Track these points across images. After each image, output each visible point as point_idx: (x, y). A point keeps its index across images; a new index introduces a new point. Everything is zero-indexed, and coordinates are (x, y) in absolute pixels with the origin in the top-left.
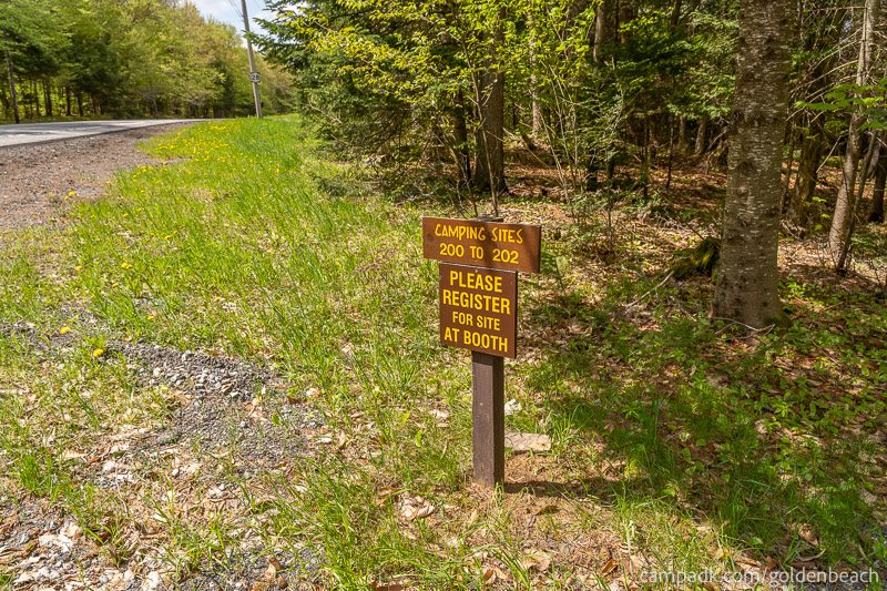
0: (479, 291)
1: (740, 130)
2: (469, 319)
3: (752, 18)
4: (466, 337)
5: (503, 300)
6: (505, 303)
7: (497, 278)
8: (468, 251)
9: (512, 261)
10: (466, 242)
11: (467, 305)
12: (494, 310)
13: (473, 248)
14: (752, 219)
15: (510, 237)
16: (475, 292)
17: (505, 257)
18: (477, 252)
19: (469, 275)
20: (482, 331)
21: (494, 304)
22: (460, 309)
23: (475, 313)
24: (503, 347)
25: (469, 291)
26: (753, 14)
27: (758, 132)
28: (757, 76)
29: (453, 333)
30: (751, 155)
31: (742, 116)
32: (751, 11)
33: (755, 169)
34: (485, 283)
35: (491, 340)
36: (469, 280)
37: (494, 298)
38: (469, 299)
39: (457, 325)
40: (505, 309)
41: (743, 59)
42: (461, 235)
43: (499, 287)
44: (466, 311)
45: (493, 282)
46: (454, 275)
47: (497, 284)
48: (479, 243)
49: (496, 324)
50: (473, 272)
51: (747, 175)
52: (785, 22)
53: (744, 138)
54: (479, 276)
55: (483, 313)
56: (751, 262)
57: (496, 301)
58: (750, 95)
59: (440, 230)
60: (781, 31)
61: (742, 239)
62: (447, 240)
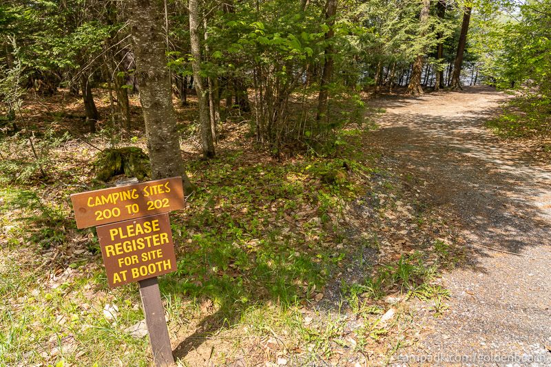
0: (140, 235)
1: (148, 84)
2: (135, 259)
3: (139, 15)
4: (133, 273)
5: (161, 235)
6: (164, 236)
7: (153, 222)
8: (124, 211)
9: (164, 206)
10: (120, 204)
11: (131, 250)
12: (155, 244)
13: (128, 207)
14: (167, 136)
15: (159, 190)
16: (135, 238)
17: (158, 204)
18: (132, 209)
19: (128, 227)
20: (147, 264)
21: (155, 240)
22: (125, 255)
23: (139, 253)
24: (167, 266)
25: (130, 239)
26: (138, 12)
27: (158, 84)
28: (150, 50)
29: (121, 276)
30: (157, 98)
31: (147, 75)
32: (137, 10)
33: (161, 106)
34: (143, 228)
35: (157, 266)
36: (129, 231)
37: (154, 237)
38: (132, 245)
39: (124, 268)
40: (164, 240)
41: (138, 40)
42: (115, 200)
43: (156, 227)
44: (130, 254)
45: (151, 226)
46: (114, 232)
47: (154, 226)
48: (132, 201)
49: (158, 253)
50: (131, 223)
51: (158, 110)
52: (157, 18)
53: (151, 88)
54: (138, 225)
55: (147, 250)
56: (172, 160)
57: (156, 238)
58: (148, 62)
59: (93, 202)
60: (156, 24)
61: (164, 148)
62: (101, 208)
